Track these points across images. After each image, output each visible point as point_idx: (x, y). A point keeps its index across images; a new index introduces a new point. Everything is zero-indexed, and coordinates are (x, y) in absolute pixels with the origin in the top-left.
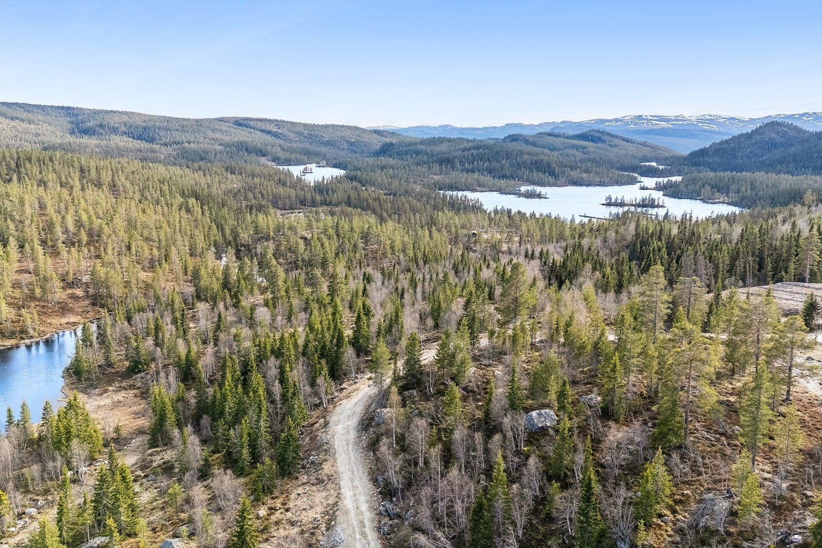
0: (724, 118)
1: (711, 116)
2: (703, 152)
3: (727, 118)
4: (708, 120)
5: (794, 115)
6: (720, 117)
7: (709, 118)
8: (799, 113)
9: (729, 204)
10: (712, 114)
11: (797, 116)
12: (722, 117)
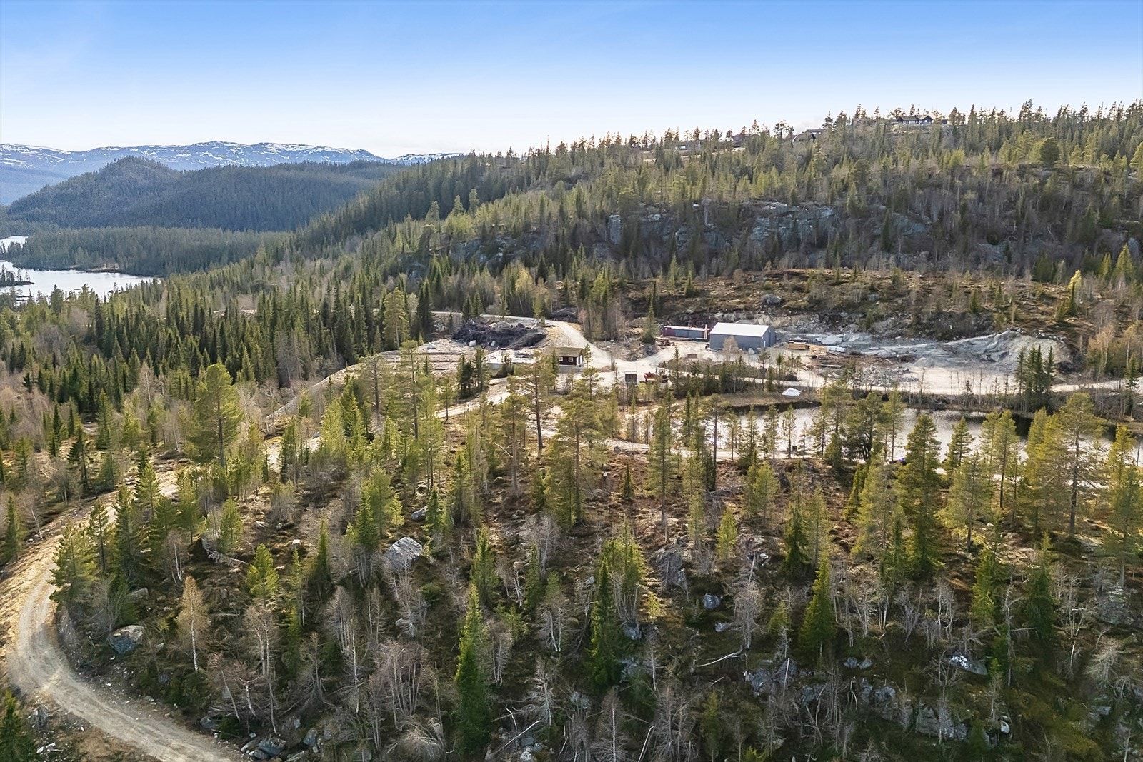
0: (33, 150)
1: (12, 147)
2: (34, 201)
3: (37, 150)
4: (8, 152)
5: (131, 148)
6: (26, 148)
7: (9, 149)
8: (136, 145)
9: (122, 272)
10: (13, 143)
11: (136, 150)
12: (30, 148)
